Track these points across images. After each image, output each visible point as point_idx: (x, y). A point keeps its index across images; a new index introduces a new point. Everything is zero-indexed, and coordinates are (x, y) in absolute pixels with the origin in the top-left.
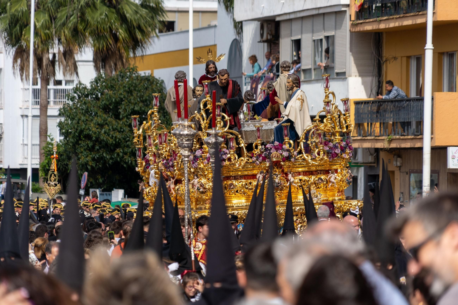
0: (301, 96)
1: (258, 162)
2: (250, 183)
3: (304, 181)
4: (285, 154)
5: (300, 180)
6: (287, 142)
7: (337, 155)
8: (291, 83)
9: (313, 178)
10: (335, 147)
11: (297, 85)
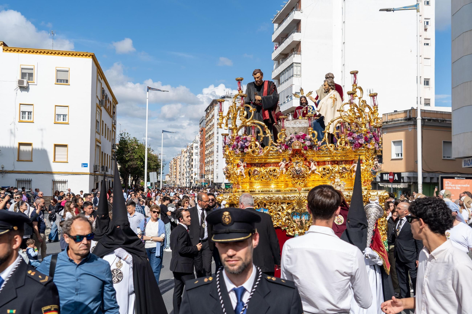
0: (334, 95)
1: (281, 151)
2: (274, 170)
3: (328, 170)
4: (308, 143)
5: (324, 169)
6: (310, 132)
7: (361, 145)
8: (327, 86)
9: (337, 168)
10: (360, 137)
11: (332, 87)
